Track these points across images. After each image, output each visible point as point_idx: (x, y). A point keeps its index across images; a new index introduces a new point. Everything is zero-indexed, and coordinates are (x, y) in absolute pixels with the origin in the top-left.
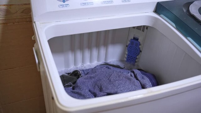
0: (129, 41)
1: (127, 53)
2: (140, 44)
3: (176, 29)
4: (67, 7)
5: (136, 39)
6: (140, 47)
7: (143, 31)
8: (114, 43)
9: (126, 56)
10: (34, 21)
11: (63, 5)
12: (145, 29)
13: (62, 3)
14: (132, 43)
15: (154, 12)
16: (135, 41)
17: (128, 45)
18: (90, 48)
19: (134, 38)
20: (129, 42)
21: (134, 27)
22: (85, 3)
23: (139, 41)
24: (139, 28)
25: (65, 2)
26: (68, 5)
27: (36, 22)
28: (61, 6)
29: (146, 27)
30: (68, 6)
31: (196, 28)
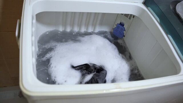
0: (116, 25)
2: (125, 30)
3: (159, 24)
5: (122, 24)
6: (124, 32)
7: (130, 18)
12: (132, 18)
14: (118, 27)
15: (143, 3)
16: (121, 27)
17: (114, 28)
19: (120, 23)
21: (122, 14)
23: (124, 26)
24: (126, 15)
29: (133, 16)
31: (178, 28)
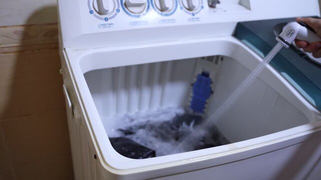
0: (196, 78)
1: (192, 94)
2: (211, 83)
4: (110, 27)
5: (205, 75)
6: (211, 86)
7: (216, 62)
8: (173, 79)
9: (191, 99)
10: (64, 47)
11: (105, 25)
12: (220, 61)
13: (104, 22)
14: (200, 80)
15: (232, 36)
16: (204, 78)
17: (193, 82)
18: (138, 86)
19: (203, 73)
20: (195, 80)
21: (203, 58)
22: (137, 22)
23: (210, 77)
24: (210, 59)
25: (107, 20)
26: (112, 24)
27: (66, 49)
28: (103, 27)
29: (220, 58)
30: (112, 26)
